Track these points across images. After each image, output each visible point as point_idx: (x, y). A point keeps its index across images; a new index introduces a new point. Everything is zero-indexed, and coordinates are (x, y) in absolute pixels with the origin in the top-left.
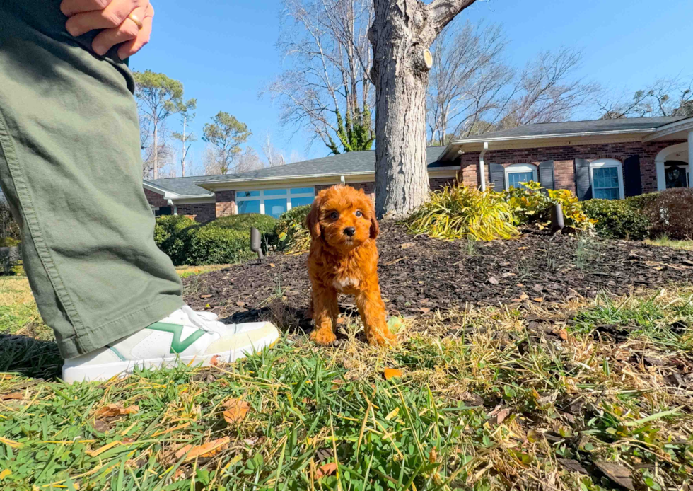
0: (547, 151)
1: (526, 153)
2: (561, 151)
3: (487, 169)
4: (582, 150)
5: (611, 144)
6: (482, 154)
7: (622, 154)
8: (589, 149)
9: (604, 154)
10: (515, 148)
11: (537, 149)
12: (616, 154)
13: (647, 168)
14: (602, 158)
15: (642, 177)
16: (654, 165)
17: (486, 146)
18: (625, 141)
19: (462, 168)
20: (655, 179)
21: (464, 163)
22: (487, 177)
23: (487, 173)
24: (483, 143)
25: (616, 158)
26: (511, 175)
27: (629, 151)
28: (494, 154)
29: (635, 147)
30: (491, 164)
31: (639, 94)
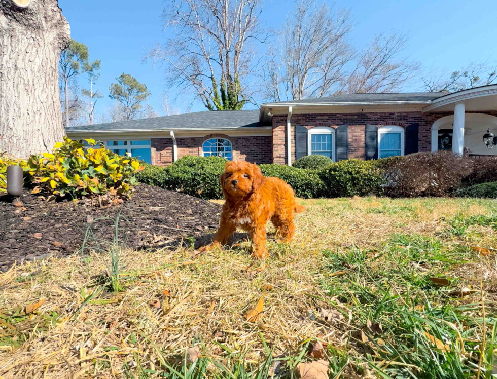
0: (344, 117)
1: (327, 117)
2: (356, 117)
3: (293, 129)
4: (373, 117)
5: (397, 113)
6: (289, 117)
7: (405, 121)
8: (379, 116)
9: (390, 121)
10: (317, 112)
11: (335, 115)
12: (401, 122)
13: (424, 135)
14: (388, 124)
15: (419, 142)
16: (430, 133)
17: (291, 110)
18: (408, 111)
19: (273, 128)
20: (430, 143)
21: (274, 124)
22: (293, 137)
23: (293, 134)
24: (288, 107)
25: (400, 125)
26: (313, 136)
27: (411, 120)
28: (300, 118)
29: (416, 116)
30: (296, 126)
31: (455, 74)
